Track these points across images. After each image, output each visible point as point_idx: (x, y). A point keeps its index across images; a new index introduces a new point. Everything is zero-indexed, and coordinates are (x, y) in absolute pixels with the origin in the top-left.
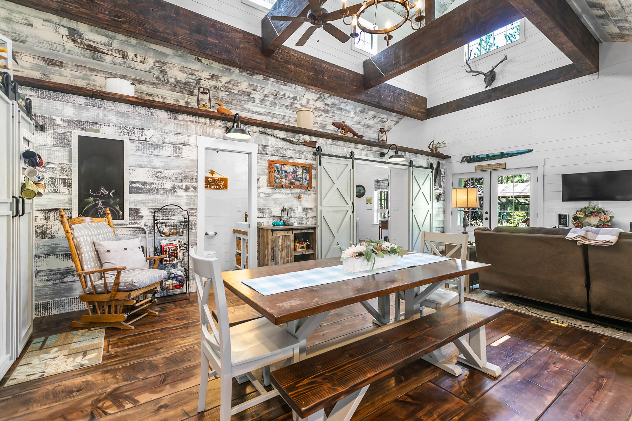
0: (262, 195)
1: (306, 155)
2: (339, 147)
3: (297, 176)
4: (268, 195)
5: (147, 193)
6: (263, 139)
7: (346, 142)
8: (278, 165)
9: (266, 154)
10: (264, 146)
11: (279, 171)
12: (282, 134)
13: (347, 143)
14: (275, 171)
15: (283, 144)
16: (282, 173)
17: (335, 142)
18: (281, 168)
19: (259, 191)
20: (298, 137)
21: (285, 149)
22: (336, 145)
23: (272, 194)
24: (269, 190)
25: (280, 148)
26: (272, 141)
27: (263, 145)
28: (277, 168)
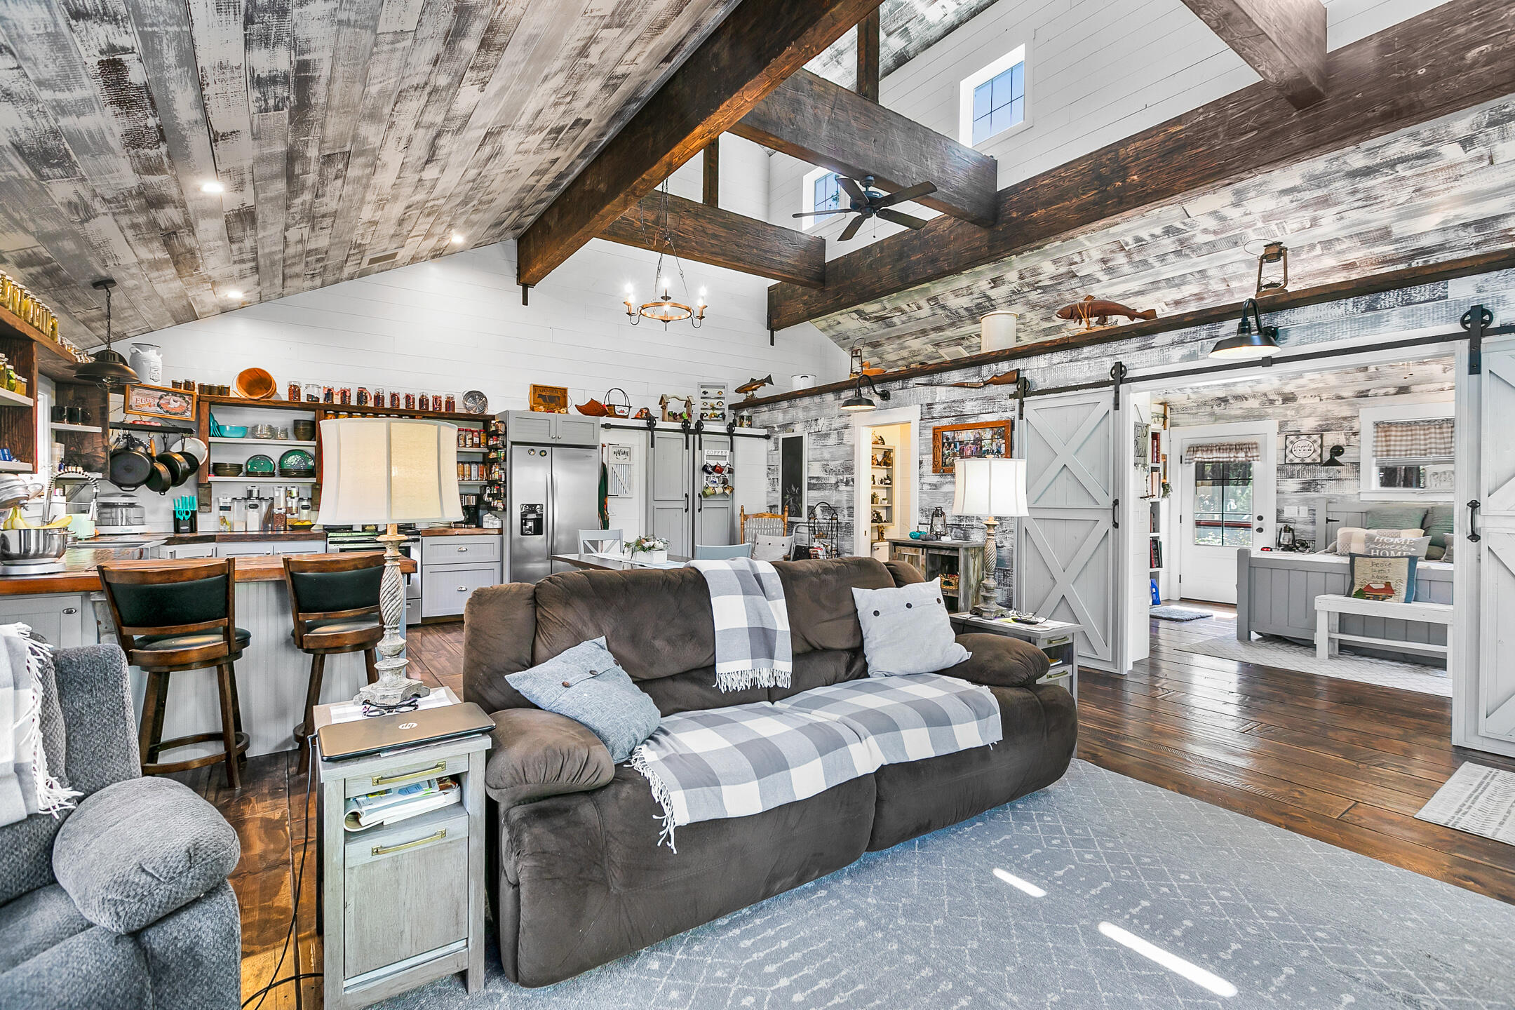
0: (926, 487)
1: (1003, 403)
2: (1086, 362)
3: (981, 448)
4: (935, 486)
5: (819, 489)
6: (925, 394)
7: (1109, 342)
8: (948, 434)
9: (933, 418)
10: (930, 406)
11: (949, 444)
12: (956, 376)
13: (1114, 345)
14: (943, 444)
15: (958, 393)
16: (955, 447)
17: (1074, 353)
18: (954, 438)
19: (922, 481)
20: (987, 371)
21: (963, 401)
22: (1077, 360)
23: (942, 484)
24: (935, 479)
25: (954, 401)
26: (942, 394)
27: (928, 405)
28: (948, 439)
